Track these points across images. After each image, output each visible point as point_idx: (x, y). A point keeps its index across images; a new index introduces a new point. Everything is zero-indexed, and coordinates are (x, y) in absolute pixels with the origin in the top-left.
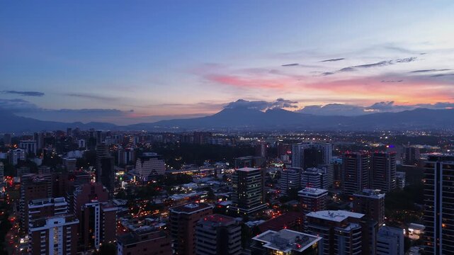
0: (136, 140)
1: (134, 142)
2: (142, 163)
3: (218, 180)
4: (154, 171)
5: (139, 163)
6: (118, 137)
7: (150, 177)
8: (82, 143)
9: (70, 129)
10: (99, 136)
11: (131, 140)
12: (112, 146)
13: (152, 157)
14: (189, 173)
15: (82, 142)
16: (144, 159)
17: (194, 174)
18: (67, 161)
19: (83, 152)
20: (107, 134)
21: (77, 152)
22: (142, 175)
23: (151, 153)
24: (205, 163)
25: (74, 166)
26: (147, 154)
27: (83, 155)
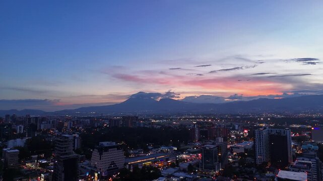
0: (70, 124)
1: (69, 127)
2: (101, 154)
3: (184, 171)
4: (113, 163)
5: (95, 154)
6: (53, 122)
7: (111, 171)
8: (20, 129)
9: (8, 115)
10: (36, 122)
11: (66, 124)
12: (49, 130)
13: (110, 147)
14: (147, 162)
15: (20, 127)
16: (102, 150)
17: (152, 163)
18: (8, 153)
19: (24, 140)
20: (43, 119)
21: (18, 140)
22: (100, 169)
23: (109, 143)
24: (150, 147)
25: (17, 158)
26: (105, 144)
27: (25, 144)
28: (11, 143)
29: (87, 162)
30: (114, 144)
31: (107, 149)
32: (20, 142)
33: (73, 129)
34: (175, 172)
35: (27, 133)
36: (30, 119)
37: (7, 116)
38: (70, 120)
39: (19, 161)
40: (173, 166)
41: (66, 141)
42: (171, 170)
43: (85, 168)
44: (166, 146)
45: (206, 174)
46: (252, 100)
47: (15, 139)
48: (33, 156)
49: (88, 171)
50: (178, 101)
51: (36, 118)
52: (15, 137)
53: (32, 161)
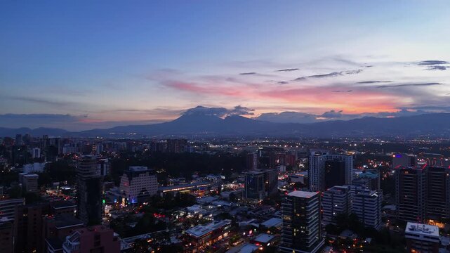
0: (100, 147)
1: (98, 151)
2: (130, 179)
3: (225, 199)
4: (144, 190)
5: (124, 179)
6: (77, 144)
7: (140, 199)
9: (20, 135)
10: (57, 144)
11: (94, 148)
12: (73, 154)
13: (141, 172)
14: (185, 190)
15: (36, 151)
16: (132, 175)
17: (191, 191)
18: (25, 177)
19: (43, 164)
20: (65, 141)
21: (36, 164)
22: (130, 196)
23: (140, 167)
24: (194, 176)
25: (36, 184)
26: (136, 168)
27: (45, 169)
28: (27, 167)
29: (116, 188)
30: (146, 168)
31: (137, 174)
32: (38, 167)
33: (103, 153)
34: (213, 201)
35: (46, 158)
36: (48, 140)
37: (18, 136)
38: (101, 142)
39: (39, 188)
40: (213, 194)
41: (89, 161)
42: (210, 199)
43: (113, 195)
44: (215, 174)
45: (248, 203)
46: (352, 119)
47: (32, 163)
48: (54, 183)
49: (116, 197)
50: (251, 119)
51: (57, 140)
52: (32, 161)
53: (53, 188)
